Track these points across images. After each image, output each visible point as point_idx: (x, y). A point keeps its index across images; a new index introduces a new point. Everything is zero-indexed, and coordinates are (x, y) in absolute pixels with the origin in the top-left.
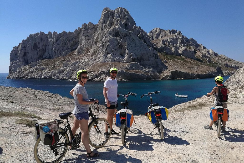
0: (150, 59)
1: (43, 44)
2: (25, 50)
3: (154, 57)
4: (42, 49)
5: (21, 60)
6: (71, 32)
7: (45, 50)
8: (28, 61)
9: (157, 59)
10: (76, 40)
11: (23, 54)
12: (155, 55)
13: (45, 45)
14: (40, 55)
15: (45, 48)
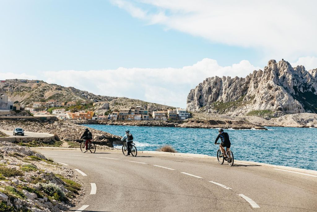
0: (294, 109)
1: (217, 88)
2: (201, 93)
3: (297, 108)
4: (216, 92)
5: (196, 102)
6: (243, 77)
7: (219, 93)
8: (202, 103)
9: (300, 109)
10: (247, 86)
11: (199, 97)
12: (298, 106)
13: (219, 89)
14: (214, 99)
15: (219, 92)
